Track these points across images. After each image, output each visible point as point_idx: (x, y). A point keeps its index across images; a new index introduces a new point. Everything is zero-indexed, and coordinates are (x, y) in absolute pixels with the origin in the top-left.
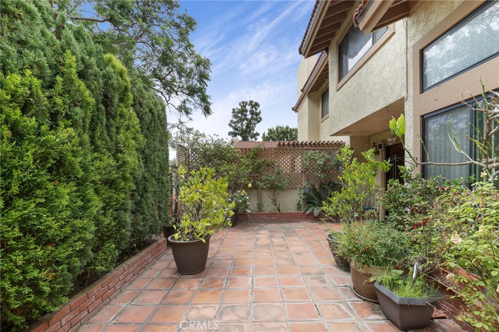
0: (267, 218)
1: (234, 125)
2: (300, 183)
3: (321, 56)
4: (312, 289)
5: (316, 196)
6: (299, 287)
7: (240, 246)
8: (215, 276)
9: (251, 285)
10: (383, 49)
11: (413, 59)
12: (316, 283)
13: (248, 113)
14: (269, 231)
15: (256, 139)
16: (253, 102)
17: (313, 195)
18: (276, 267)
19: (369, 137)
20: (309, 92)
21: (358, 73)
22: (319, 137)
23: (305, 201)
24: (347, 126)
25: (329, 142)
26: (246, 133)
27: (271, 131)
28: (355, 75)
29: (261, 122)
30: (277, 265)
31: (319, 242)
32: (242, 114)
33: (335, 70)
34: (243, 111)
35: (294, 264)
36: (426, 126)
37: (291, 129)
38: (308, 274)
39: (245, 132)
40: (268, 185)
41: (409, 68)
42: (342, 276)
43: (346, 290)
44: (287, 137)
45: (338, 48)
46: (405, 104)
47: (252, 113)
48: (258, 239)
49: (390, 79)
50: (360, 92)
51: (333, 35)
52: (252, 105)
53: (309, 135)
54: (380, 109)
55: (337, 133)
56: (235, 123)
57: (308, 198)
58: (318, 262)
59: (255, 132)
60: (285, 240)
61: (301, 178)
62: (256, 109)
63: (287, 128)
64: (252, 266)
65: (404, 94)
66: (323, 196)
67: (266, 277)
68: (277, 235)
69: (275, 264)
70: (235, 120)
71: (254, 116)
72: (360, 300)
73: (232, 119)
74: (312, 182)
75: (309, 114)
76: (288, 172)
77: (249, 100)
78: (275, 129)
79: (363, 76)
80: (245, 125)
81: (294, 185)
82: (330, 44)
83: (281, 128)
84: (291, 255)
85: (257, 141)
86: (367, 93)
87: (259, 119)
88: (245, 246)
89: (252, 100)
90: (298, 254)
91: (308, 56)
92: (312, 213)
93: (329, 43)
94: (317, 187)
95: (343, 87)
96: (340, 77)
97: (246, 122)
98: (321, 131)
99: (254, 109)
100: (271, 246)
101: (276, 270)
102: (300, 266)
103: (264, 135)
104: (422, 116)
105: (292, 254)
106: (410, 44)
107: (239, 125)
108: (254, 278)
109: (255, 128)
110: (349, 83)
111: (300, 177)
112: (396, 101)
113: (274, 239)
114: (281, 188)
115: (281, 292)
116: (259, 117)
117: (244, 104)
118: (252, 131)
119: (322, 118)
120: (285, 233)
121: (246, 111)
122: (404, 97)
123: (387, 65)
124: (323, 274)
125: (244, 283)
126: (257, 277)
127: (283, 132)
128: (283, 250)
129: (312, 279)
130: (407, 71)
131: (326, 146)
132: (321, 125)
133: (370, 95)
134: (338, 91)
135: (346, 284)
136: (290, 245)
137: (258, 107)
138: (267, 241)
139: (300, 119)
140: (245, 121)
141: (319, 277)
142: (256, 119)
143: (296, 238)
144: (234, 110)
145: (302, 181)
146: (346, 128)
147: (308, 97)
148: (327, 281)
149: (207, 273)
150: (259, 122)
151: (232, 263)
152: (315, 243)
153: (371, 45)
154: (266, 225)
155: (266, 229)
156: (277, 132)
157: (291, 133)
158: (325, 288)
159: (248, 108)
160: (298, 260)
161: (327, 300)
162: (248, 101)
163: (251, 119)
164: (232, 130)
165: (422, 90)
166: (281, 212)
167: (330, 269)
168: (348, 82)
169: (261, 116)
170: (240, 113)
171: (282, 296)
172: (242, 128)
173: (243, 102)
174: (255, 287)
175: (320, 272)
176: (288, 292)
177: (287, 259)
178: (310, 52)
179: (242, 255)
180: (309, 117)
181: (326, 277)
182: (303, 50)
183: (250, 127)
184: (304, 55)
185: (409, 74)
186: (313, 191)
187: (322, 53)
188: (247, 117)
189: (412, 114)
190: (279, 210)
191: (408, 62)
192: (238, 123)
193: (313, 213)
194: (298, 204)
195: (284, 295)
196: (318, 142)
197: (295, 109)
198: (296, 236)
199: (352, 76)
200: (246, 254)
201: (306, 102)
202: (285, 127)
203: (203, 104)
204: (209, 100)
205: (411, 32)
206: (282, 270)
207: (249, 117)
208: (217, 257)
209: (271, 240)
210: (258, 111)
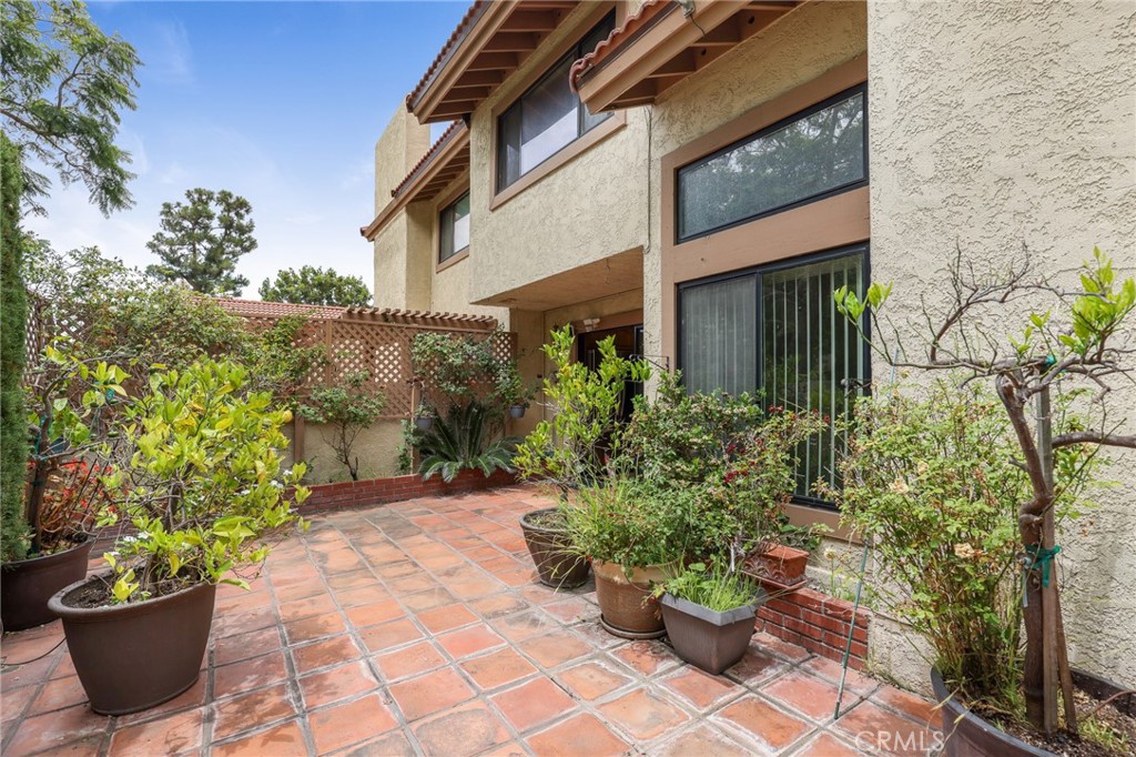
0: (323, 500)
1: (166, 248)
2: (405, 407)
3: (452, 127)
4: (525, 645)
5: (441, 436)
6: (494, 649)
7: (279, 583)
8: (246, 686)
9: (373, 679)
10: (600, 149)
11: (662, 181)
12: (523, 630)
13: (215, 223)
14: (344, 531)
15: (238, 294)
16: (230, 195)
17: (436, 434)
18: (412, 617)
19: (544, 313)
20: (412, 201)
21: (544, 182)
22: (430, 303)
23: (418, 450)
24: (516, 286)
25: (456, 315)
26: (205, 275)
27: (285, 278)
28: (537, 187)
29: (253, 251)
30: (414, 612)
31: (479, 539)
32: (196, 223)
33: (487, 167)
34: (199, 214)
35: (455, 601)
36: (683, 301)
37: (341, 279)
38: (496, 614)
39: (205, 272)
40: (330, 414)
41: (652, 195)
42: (564, 602)
43: (589, 628)
44: (329, 298)
45: (495, 122)
46: (645, 259)
47: (228, 225)
48: (323, 557)
49: (615, 208)
50: (547, 222)
51: (485, 92)
52: (228, 204)
53: (407, 298)
54: (592, 261)
55: (488, 299)
56: (170, 243)
57: (423, 443)
58: (500, 584)
59: (234, 276)
60: (396, 547)
61: (406, 396)
62: (240, 216)
63: (331, 274)
64: (348, 629)
65: (643, 241)
66: (457, 435)
67: (401, 647)
68: (370, 537)
69: (407, 610)
70: (169, 235)
71: (234, 234)
72: (623, 640)
73: (161, 230)
74: (433, 404)
75: (408, 249)
76: (395, 380)
77: (220, 190)
78: (298, 274)
79: (556, 191)
80: (205, 252)
81: (390, 411)
82: (474, 109)
83: (315, 273)
84: (434, 580)
85: (239, 298)
86: (565, 228)
87: (247, 244)
88: (296, 581)
89: (228, 190)
90: (448, 574)
91: (429, 121)
92: (438, 475)
93: (473, 106)
94: (443, 415)
95: (507, 206)
96: (500, 184)
97: (208, 246)
98: (434, 289)
99: (232, 214)
100: (371, 569)
101: (418, 622)
102: (469, 602)
103: (266, 284)
104: (677, 285)
105: (434, 577)
106: (658, 154)
107: (185, 251)
108: (371, 659)
109: (236, 265)
110: (522, 199)
111: (405, 393)
112: (627, 251)
113: (367, 550)
114: (361, 421)
115: (461, 673)
116: (249, 238)
117: (201, 198)
118: (225, 273)
119: (440, 262)
120: (389, 531)
121: (210, 217)
122: (642, 246)
123: (608, 180)
124: (528, 607)
125: (352, 680)
126: (382, 653)
127: (320, 285)
128: (406, 572)
129: (512, 622)
130: (649, 201)
131: (458, 324)
132: (436, 277)
133: (571, 231)
134: (493, 210)
135: (582, 618)
136: (417, 558)
137: (247, 211)
138: (353, 559)
139: (380, 259)
140: (205, 243)
141: (521, 614)
142: (239, 243)
143: (422, 538)
144: (167, 206)
145: (409, 403)
146: (514, 290)
147: (407, 211)
148: (543, 618)
149: (212, 687)
150: (247, 250)
151: (282, 636)
152: (471, 541)
153: (576, 136)
154: (324, 516)
155: (330, 527)
156: (304, 281)
157: (339, 288)
158: (549, 635)
159: (216, 209)
160: (455, 586)
161: (568, 659)
162: (216, 191)
163: (224, 239)
164: (157, 260)
165: (677, 241)
166: (361, 480)
167: (535, 592)
168: (519, 197)
169: (253, 235)
170: (189, 219)
171: (470, 683)
172: (194, 262)
173: (200, 192)
174: (388, 682)
175: (520, 604)
176: (477, 668)
177: (430, 592)
178: (434, 112)
179: (300, 606)
180: (408, 256)
181: (538, 611)
182: (419, 104)
183: (220, 262)
184: (419, 115)
185: (653, 205)
186: (436, 425)
187: (456, 123)
188: (212, 233)
189: (658, 278)
190: (354, 476)
191: (652, 185)
192: (183, 243)
193: (441, 475)
194: (403, 457)
195: (474, 681)
196: (423, 313)
197: (370, 233)
198: (420, 533)
199: (529, 187)
200: (313, 602)
201: (402, 219)
202: (324, 270)
203: (95, 170)
204: (121, 164)
205: (658, 133)
206: (432, 622)
207: (217, 232)
208: (221, 630)
209: (363, 554)
210: (245, 222)
